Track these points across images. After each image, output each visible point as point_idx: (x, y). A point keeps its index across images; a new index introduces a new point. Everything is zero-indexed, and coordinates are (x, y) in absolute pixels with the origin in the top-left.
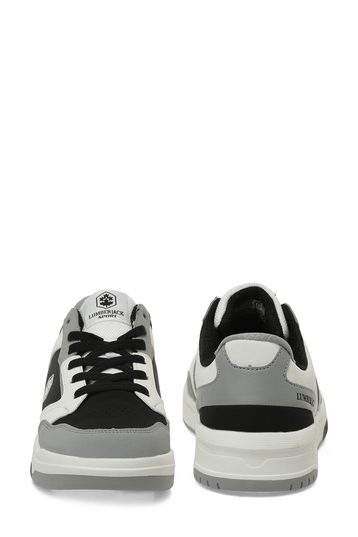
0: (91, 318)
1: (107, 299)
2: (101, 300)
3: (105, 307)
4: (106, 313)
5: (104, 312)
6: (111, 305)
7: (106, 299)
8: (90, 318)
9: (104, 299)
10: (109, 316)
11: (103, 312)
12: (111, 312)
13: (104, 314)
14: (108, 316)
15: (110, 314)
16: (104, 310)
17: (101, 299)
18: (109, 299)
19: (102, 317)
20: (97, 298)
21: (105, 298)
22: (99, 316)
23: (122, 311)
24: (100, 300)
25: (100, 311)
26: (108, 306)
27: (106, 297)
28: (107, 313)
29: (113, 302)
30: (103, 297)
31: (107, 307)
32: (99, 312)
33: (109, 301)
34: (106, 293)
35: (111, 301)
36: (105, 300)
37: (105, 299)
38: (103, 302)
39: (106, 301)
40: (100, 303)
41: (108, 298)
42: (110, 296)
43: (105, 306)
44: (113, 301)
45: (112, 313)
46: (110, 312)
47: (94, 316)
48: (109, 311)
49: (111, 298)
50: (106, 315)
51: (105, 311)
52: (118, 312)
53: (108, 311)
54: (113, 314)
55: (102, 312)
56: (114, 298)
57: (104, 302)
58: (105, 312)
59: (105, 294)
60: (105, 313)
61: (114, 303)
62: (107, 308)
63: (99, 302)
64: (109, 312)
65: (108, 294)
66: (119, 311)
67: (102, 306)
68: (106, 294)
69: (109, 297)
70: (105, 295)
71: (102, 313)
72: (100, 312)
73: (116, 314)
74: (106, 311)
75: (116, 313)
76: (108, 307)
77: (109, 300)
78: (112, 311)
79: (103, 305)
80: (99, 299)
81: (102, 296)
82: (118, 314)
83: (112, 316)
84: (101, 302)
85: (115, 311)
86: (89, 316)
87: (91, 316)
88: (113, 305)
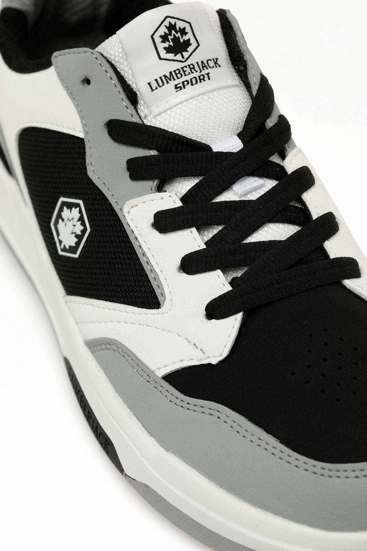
0: (156, 88)
1: (177, 36)
2: (163, 41)
3: (179, 57)
4: (187, 73)
5: (182, 72)
6: (190, 49)
7: (174, 35)
8: (152, 90)
9: (169, 37)
10: (197, 83)
11: (179, 73)
12: (197, 68)
13: (184, 78)
14: (194, 81)
15: (196, 75)
16: (179, 65)
17: (164, 38)
18: (179, 34)
19: (181, 85)
20: (152, 37)
21: (170, 34)
22: (172, 83)
23: (214, 57)
24: (161, 40)
25: (172, 70)
26: (186, 54)
27: (173, 32)
28: (189, 74)
29: (189, 40)
30: (167, 32)
31: (183, 57)
32: (171, 73)
33: (182, 41)
34: (168, 20)
35: (186, 38)
36: (172, 39)
37: (172, 37)
38: (169, 45)
39: (175, 40)
40: (165, 48)
41: (177, 33)
42: (180, 25)
43: (179, 55)
44: (189, 36)
45: (199, 71)
46: (194, 68)
47: (161, 84)
48: (192, 68)
49: (183, 32)
50: (188, 78)
51: (182, 68)
52: (209, 62)
53: (189, 65)
54: (204, 72)
55: (177, 72)
56: (188, 30)
57: (171, 44)
58: (184, 72)
59: (166, 23)
60: (185, 75)
61: (194, 44)
62: (184, 60)
63: (161, 46)
64: (193, 70)
65: (173, 21)
66: (210, 60)
67: (171, 56)
68: (170, 23)
69: (178, 29)
70: (168, 26)
71: (179, 75)
72: (173, 73)
73: (207, 69)
74: (185, 69)
75: (205, 66)
76: (186, 57)
77: (180, 37)
78: (197, 63)
79: (173, 55)
80: (158, 40)
81: (163, 30)
82: (210, 67)
83: (202, 77)
84: (166, 45)
85: (202, 62)
86: (149, 84)
87: (154, 85)
88: (194, 48)
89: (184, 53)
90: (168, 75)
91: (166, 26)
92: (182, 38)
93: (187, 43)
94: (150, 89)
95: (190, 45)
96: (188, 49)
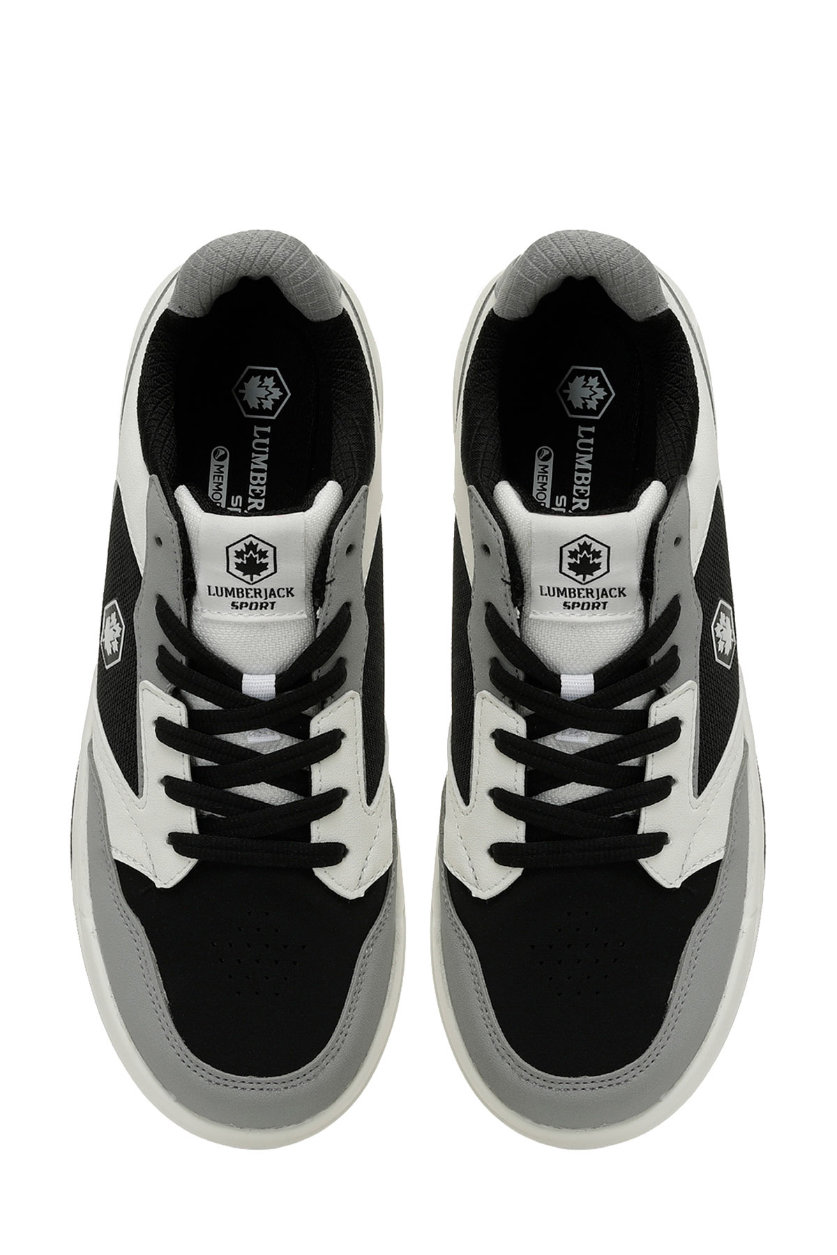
0: (214, 595)
1: (254, 556)
2: (237, 557)
3: (248, 578)
4: (249, 595)
6: (264, 574)
8: (210, 594)
9: (245, 556)
10: (256, 609)
11: (242, 592)
12: (263, 594)
13: (245, 599)
14: (254, 605)
15: (260, 600)
17: (239, 554)
18: (257, 555)
19: (239, 605)
20: (227, 548)
21: (247, 554)
22: (231, 599)
23: (290, 586)
24: (236, 554)
25: (235, 587)
26: (256, 577)
27: (251, 552)
28: (252, 597)
30: (244, 550)
31: (252, 579)
32: (233, 589)
33: (258, 562)
34: (251, 539)
35: (263, 561)
36: (247, 558)
37: (248, 556)
40: (237, 564)
41: (255, 554)
43: (249, 576)
44: (269, 560)
45: (264, 598)
47: (220, 593)
48: (258, 593)
49: (263, 555)
50: (249, 601)
51: (247, 589)
52: (281, 591)
53: (255, 589)
54: (270, 600)
58: (247, 593)
60: (247, 597)
65: (255, 542)
66: (283, 589)
68: (251, 543)
71: (240, 594)
72: (236, 591)
73: (275, 597)
74: (249, 591)
75: (274, 594)
77: (258, 558)
78: (266, 589)
79: (242, 573)
81: (241, 547)
82: (280, 596)
83: (265, 604)
85: (272, 590)
86: (209, 587)
87: (213, 591)
88: (270, 573)
89: (254, 576)
90: (230, 590)
91: (245, 544)
92: (259, 560)
93: (264, 567)
94: (208, 591)
95: (267, 569)
96: (261, 573)
